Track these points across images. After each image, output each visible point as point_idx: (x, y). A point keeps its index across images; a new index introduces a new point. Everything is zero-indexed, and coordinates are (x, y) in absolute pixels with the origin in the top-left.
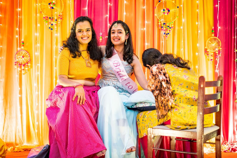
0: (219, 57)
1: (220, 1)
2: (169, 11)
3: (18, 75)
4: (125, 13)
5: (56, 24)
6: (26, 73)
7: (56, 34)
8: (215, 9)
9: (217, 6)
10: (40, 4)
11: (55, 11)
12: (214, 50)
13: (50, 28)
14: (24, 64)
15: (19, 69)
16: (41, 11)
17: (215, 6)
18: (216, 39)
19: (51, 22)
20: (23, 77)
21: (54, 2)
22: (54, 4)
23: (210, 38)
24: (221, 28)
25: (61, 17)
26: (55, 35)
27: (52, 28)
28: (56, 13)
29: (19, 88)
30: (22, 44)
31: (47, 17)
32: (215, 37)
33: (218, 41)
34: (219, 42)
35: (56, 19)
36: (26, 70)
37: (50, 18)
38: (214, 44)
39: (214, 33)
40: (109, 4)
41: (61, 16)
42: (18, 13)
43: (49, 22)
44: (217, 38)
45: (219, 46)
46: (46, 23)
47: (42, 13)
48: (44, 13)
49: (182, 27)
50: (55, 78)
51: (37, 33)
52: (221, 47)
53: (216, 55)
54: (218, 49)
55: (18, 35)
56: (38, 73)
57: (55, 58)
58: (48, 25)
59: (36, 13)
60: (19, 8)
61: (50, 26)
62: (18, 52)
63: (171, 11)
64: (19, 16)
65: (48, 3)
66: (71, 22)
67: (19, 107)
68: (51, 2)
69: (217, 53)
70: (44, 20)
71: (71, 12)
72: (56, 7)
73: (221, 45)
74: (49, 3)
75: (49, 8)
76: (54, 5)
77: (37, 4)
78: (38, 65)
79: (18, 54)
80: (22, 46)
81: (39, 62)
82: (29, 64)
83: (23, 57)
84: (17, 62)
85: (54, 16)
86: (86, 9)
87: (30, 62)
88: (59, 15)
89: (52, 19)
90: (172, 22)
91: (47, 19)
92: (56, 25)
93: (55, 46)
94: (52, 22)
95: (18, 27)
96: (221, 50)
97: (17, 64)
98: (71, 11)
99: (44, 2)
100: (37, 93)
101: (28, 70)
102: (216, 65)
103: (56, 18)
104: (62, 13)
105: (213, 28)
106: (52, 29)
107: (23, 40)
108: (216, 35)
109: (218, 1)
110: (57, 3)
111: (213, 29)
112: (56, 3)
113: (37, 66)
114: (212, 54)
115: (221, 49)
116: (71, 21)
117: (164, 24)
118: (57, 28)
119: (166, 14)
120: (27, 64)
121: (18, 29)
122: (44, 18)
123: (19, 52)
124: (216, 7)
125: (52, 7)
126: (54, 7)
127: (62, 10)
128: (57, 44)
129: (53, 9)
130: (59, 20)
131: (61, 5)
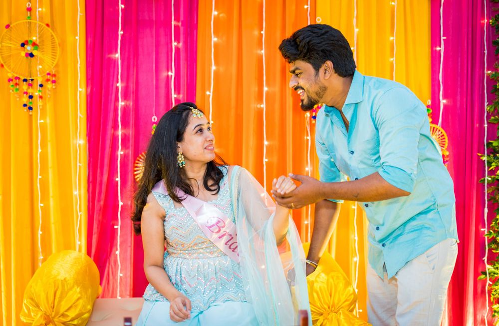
1: (445, 38)
4: (214, 68)
5: (41, 94)
7: (42, 121)
8: (435, 56)
9: (438, 49)
11: (38, 62)
13: (25, 105)
16: (2, 62)
17: (434, 49)
18: (435, 129)
19: (27, 89)
21: (34, 39)
22: (34, 44)
24: (448, 102)
25: (54, 79)
26: (39, 122)
27: (29, 105)
28: (41, 67)
31: (17, 78)
32: (434, 126)
33: (442, 134)
34: (443, 137)
35: (42, 81)
37: (25, 80)
39: (431, 115)
40: (174, 44)
43: (24, 89)
44: (439, 127)
45: (443, 147)
46: (14, 94)
47: (5, 66)
48: (9, 66)
50: (41, 230)
52: (447, 149)
57: (40, 179)
58: (20, 97)
61: (25, 99)
65: (20, 43)
66: (80, 91)
68: (27, 39)
70: (10, 86)
71: (79, 66)
72: (39, 53)
73: (446, 145)
74: (23, 42)
75: (23, 54)
76: (36, 47)
85: (37, 76)
86: (118, 55)
88: (49, 74)
89: (30, 82)
91: (17, 84)
92: (41, 97)
93: (40, 150)
94: (30, 91)
96: (448, 156)
98: (78, 62)
99: (10, 39)
103: (40, 80)
104: (57, 65)
105: (429, 102)
106: (30, 108)
108: (435, 121)
109: (442, 38)
110: (42, 41)
111: (428, 106)
112: (40, 42)
115: (447, 153)
116: (80, 88)
118: (44, 106)
122: (10, 80)
124: (436, 51)
125: (29, 52)
126: (35, 53)
127: (56, 60)
128: (44, 145)
129: (34, 58)
130: (49, 85)
131: (53, 47)
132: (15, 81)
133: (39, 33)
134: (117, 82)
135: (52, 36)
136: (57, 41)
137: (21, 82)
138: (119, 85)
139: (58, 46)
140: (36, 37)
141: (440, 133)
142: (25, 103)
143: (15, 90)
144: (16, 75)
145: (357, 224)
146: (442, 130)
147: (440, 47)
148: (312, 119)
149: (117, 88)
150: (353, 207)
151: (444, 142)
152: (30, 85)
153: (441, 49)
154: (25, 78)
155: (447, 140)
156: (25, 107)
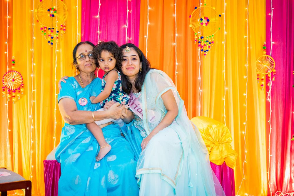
0: (272, 81)
1: (274, 8)
2: (208, 20)
3: (7, 104)
4: (148, 23)
5: (57, 36)
6: (18, 100)
7: (58, 51)
8: (268, 18)
9: (270, 14)
10: (36, 11)
11: (57, 19)
12: (266, 73)
13: (49, 42)
14: (15, 89)
15: (9, 96)
16: (38, 19)
17: (268, 14)
18: (268, 58)
19: (50, 34)
20: (14, 106)
21: (55, 7)
22: (54, 10)
23: (260, 57)
24: (275, 43)
25: (64, 28)
26: (56, 51)
27: (51, 42)
28: (57, 22)
29: (9, 120)
30: (13, 63)
31: (45, 28)
32: (267, 56)
34: (272, 62)
35: (58, 30)
36: (18, 97)
37: (49, 29)
38: (266, 65)
39: (266, 50)
40: (128, 11)
41: (65, 26)
42: (8, 22)
43: (49, 33)
44: (270, 56)
45: (272, 67)
46: (44, 36)
47: (39, 21)
48: (41, 21)
49: (224, 41)
50: (56, 108)
51: (32, 49)
52: (275, 69)
53: (268, 79)
54: (271, 71)
55: (6, 52)
56: (34, 101)
57: (56, 81)
58: (47, 38)
59: (32, 23)
60: (9, 15)
61: (49, 39)
62: (6, 73)
63: (210, 21)
64: (8, 26)
65: (47, 9)
66: (78, 35)
67: (8, 146)
68: (50, 7)
69: (270, 76)
70: (42, 32)
71: (78, 22)
72: (57, 14)
73: (274, 66)
74: (49, 9)
75: (49, 15)
77: (32, 11)
78: (34, 90)
79: (8, 76)
80: (12, 66)
81: (36, 87)
82: (22, 90)
83: (14, 80)
84: (5, 86)
85: (56, 26)
86: (98, 16)
87: (23, 87)
88: (62, 26)
89: (52, 30)
90: (212, 36)
91: (45, 31)
92: (58, 38)
93: (56, 66)
94: (52, 35)
95: (7, 40)
96: (275, 72)
97: (5, 89)
98: (77, 20)
99: (42, 7)
100: (33, 127)
101: (21, 97)
102: (267, 92)
103: (57, 29)
104: (66, 22)
105: (265, 43)
106: (52, 44)
107: (13, 58)
108: (268, 53)
109: (272, 8)
110: (59, 9)
111: (264, 45)
112: (57, 9)
113: (32, 91)
114: (264, 77)
115: (274, 71)
116: (78, 33)
117: (202, 38)
118: (59, 42)
119: (204, 25)
120: (19, 89)
121: (7, 43)
122: (42, 29)
123: (8, 73)
125: (52, 14)
126: (55, 14)
127: (66, 19)
128: (59, 63)
129: (54, 17)
130: (62, 32)
131: (64, 11)
132: (44, 29)
133: (58, 4)
134: (98, 30)
135: (64, 6)
136: (66, 9)
137: (47, 30)
138: (99, 32)
139: (67, 11)
140: (56, 6)
141: (271, 59)
142: (49, 41)
143: (44, 34)
144: (45, 26)
145: (225, 108)
146: (272, 58)
147: (271, 13)
148: (201, 51)
149: (98, 34)
150: (223, 99)
151: (273, 64)
152: (52, 31)
153: (271, 14)
154: (50, 28)
155: (274, 63)
156: (49, 43)
